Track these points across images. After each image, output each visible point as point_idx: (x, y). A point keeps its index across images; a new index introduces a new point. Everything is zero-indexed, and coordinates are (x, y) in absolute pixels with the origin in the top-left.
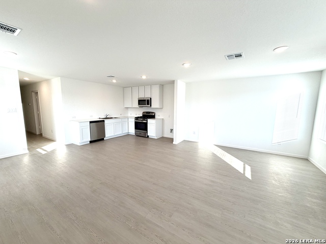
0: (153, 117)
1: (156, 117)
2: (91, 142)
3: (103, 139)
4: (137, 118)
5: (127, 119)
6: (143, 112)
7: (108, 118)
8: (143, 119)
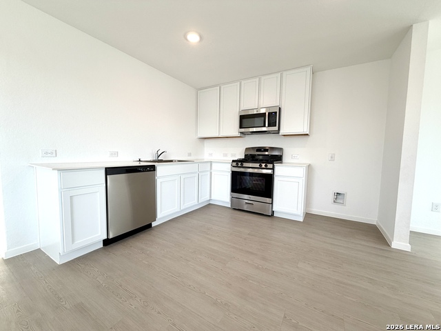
1: (285, 159)
3: (149, 226)
5: (209, 164)
6: (247, 149)
7: (161, 161)
8: (261, 165)
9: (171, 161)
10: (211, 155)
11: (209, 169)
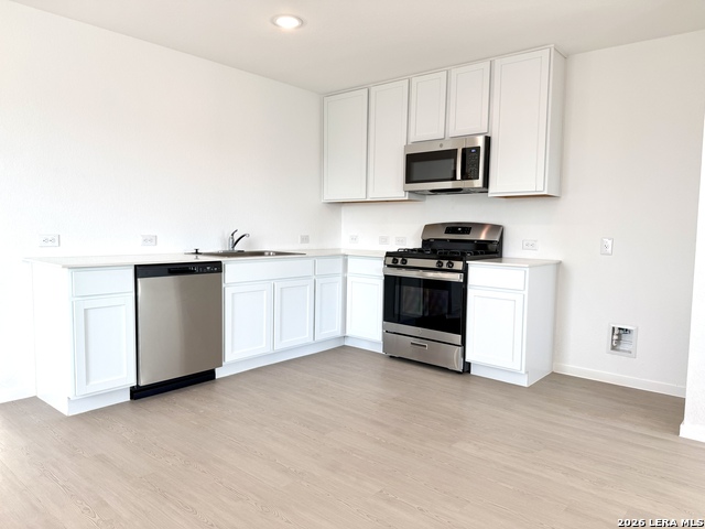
0: (490, 250)
1: (508, 251)
2: (138, 393)
3: (209, 376)
4: (397, 258)
5: (341, 260)
6: (428, 228)
7: (241, 254)
8: (440, 264)
9: (261, 254)
10: (354, 239)
11: (341, 270)
